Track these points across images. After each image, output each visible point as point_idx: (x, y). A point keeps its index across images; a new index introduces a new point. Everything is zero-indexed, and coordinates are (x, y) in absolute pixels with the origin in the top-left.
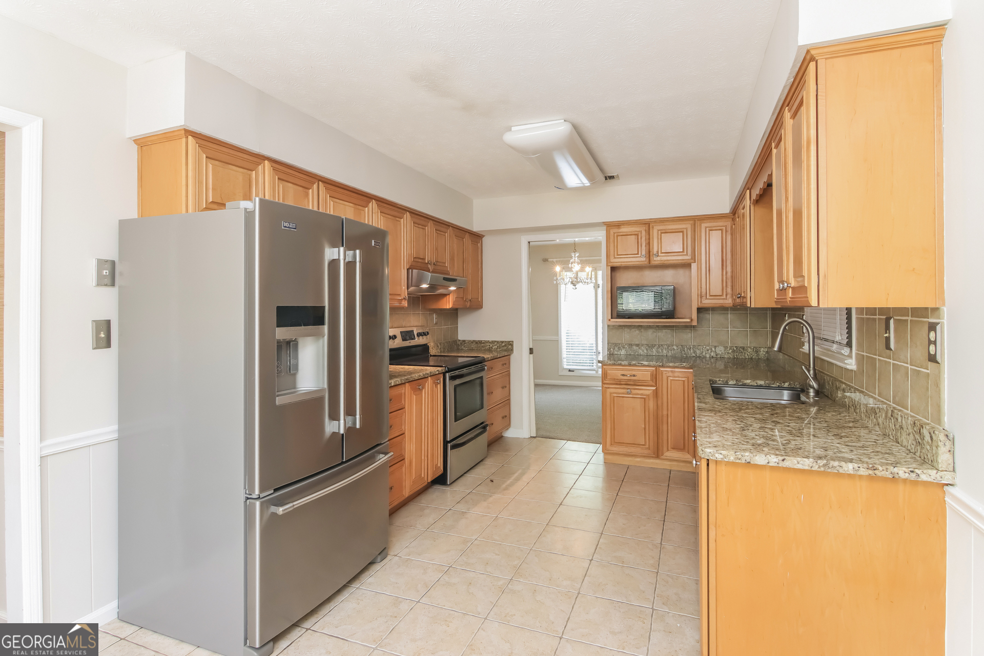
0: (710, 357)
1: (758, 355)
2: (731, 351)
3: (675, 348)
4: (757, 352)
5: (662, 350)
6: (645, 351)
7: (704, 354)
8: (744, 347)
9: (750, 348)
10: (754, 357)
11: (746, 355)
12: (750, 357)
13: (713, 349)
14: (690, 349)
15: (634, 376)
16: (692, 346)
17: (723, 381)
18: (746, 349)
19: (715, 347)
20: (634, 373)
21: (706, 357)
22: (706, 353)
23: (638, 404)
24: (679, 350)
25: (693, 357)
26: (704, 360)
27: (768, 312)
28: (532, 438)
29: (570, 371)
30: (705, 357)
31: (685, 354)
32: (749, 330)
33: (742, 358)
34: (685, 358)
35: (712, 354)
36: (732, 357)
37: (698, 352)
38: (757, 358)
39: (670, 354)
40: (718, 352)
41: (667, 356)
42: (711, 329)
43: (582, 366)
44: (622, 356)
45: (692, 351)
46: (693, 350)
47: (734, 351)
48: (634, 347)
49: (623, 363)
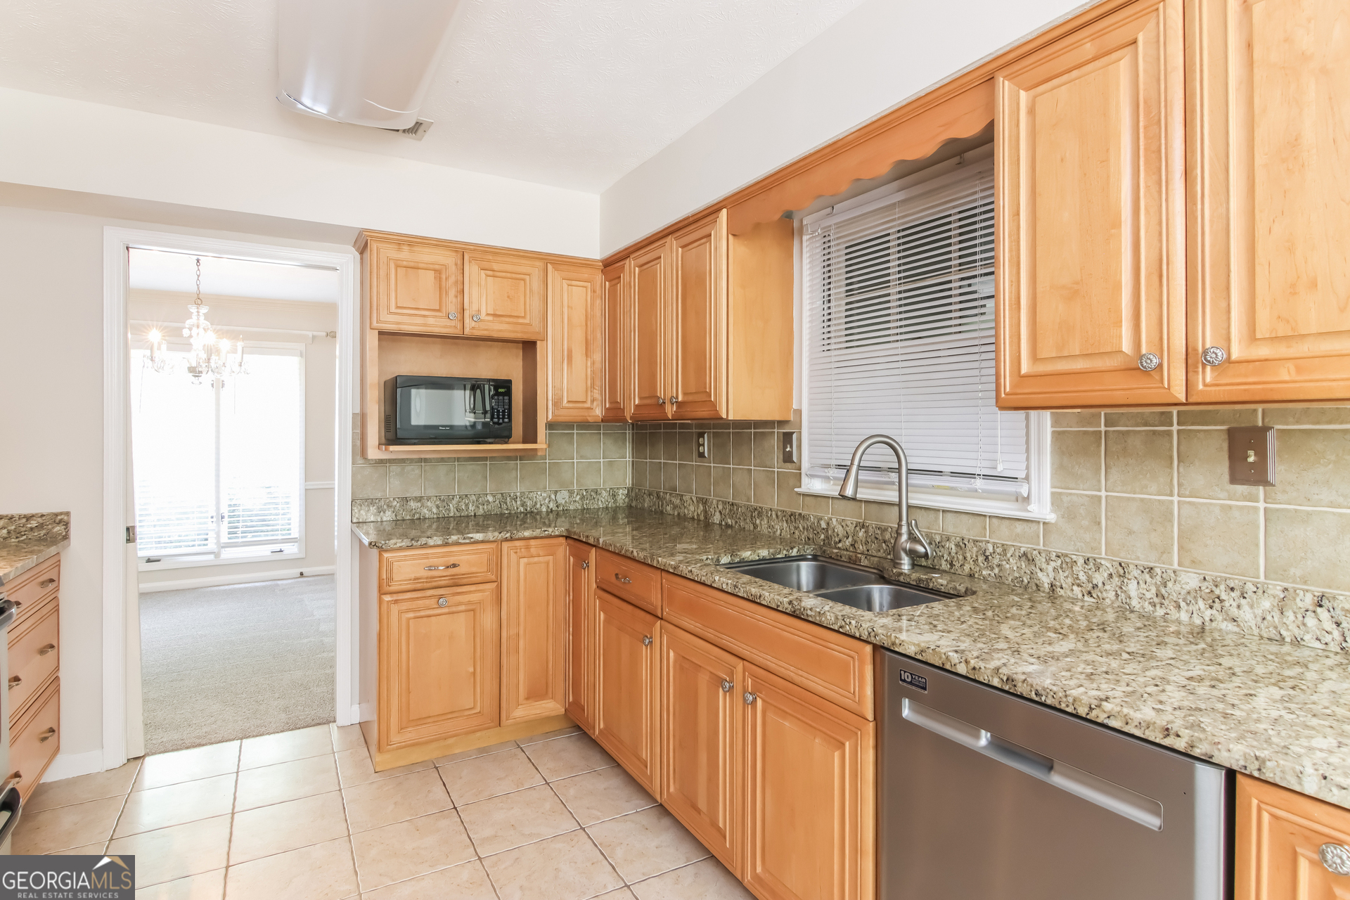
0: (547, 511)
1: (615, 501)
2: (578, 497)
3: (490, 499)
4: (614, 496)
5: (467, 505)
6: (435, 510)
7: (538, 506)
8: (597, 489)
9: (605, 490)
10: (610, 505)
11: (600, 503)
12: (605, 505)
13: (553, 497)
14: (515, 499)
15: (454, 566)
16: (518, 494)
17: (712, 559)
18: (599, 492)
19: (556, 492)
20: (452, 560)
21: (541, 512)
22: (541, 505)
23: (460, 624)
24: (497, 502)
25: (521, 513)
26: (538, 517)
27: (627, 432)
28: (132, 764)
29: (149, 561)
30: (539, 513)
31: (507, 509)
32: (602, 460)
33: (594, 508)
34: (507, 518)
35: (552, 505)
36: (580, 508)
37: (529, 503)
38: (614, 505)
39: (481, 512)
40: (561, 501)
41: (475, 515)
42: (547, 461)
43: (176, 547)
44: (385, 523)
45: (519, 503)
46: (521, 500)
47: (583, 498)
48: (413, 504)
49: (431, 542)
